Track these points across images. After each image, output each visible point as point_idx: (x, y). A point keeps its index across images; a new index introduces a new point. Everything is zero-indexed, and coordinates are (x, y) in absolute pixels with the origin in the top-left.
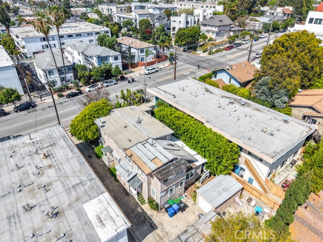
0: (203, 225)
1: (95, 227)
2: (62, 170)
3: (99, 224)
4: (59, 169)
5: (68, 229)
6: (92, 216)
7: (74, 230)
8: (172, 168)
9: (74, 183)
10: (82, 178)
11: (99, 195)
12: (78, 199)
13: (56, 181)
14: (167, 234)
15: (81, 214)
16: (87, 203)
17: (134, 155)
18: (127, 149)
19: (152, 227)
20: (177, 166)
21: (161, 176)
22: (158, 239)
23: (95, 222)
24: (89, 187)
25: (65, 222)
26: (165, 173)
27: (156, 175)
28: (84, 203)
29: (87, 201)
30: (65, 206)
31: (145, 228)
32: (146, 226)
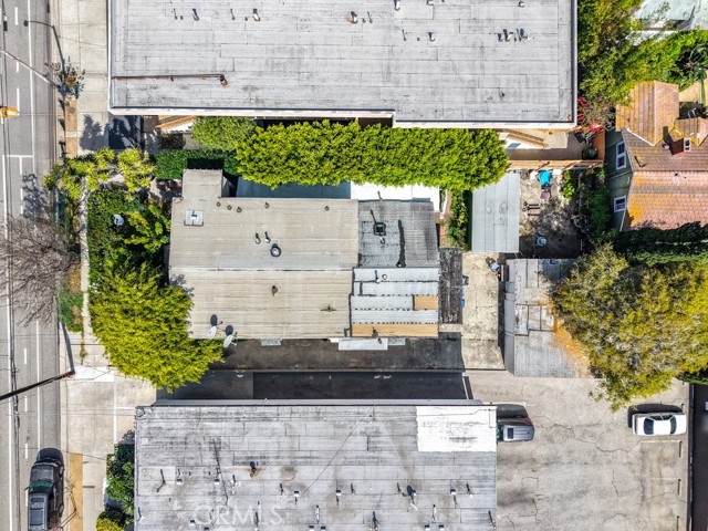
0: (527, 291)
1: (468, 450)
2: (314, 454)
3: (467, 444)
4: (306, 457)
5: (447, 483)
6: (448, 447)
7: (453, 476)
8: (448, 285)
9: (363, 446)
10: (358, 430)
11: (415, 421)
12: (402, 453)
13: (336, 471)
14: (478, 327)
15: (433, 459)
16: (419, 443)
17: (377, 327)
18: (351, 329)
19: (454, 340)
20: (451, 273)
21: (453, 314)
22: (476, 344)
23: (459, 447)
24: (387, 428)
25: (433, 483)
26: (452, 305)
27: (446, 320)
28: (417, 447)
29: (416, 442)
30: (404, 475)
31: (449, 349)
32: (447, 346)
